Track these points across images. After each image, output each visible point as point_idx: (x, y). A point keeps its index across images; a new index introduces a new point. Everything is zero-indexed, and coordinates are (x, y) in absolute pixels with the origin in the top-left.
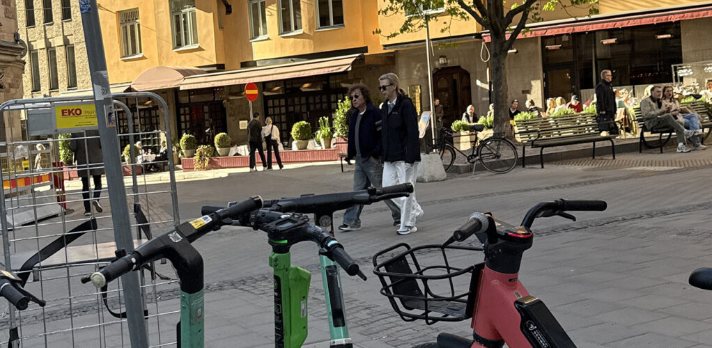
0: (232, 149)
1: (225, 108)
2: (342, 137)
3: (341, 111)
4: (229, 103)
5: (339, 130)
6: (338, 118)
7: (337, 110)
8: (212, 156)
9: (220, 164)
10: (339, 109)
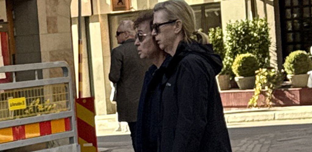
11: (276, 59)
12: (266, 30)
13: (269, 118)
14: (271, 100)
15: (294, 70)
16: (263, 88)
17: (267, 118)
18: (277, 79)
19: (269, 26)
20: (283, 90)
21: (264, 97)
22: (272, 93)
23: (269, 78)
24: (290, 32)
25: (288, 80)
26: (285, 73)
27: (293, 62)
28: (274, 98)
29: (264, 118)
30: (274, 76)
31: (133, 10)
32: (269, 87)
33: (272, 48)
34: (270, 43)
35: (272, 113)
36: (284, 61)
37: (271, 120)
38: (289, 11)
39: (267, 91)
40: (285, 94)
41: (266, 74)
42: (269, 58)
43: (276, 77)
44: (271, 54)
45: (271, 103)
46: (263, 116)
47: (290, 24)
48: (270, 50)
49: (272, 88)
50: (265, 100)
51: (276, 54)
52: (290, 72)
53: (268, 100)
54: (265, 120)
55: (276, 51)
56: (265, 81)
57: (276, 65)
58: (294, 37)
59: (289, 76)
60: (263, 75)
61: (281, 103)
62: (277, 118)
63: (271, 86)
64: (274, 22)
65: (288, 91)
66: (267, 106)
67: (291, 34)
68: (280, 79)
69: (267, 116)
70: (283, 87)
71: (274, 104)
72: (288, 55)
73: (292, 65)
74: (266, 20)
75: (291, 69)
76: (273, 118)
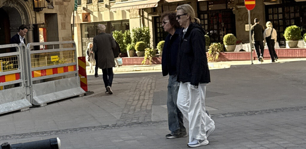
0: (237, 46)
1: (234, 15)
4: (237, 11)
8: (221, 51)
11: (153, 44)
12: (149, 32)
13: (151, 69)
14: (152, 62)
16: (148, 56)
17: (150, 69)
19: (150, 30)
21: (148, 61)
22: (152, 59)
23: (150, 52)
24: (159, 33)
25: (158, 53)
26: (157, 50)
27: (161, 46)
28: (153, 60)
29: (149, 69)
30: (153, 51)
31: (91, 22)
32: (150, 56)
33: (151, 40)
34: (150, 37)
35: (153, 67)
36: (156, 45)
37: (152, 70)
38: (158, 24)
39: (150, 58)
41: (149, 50)
42: (150, 44)
44: (150, 42)
45: (151, 63)
46: (148, 68)
47: (158, 30)
48: (150, 40)
49: (152, 57)
50: (149, 61)
51: (153, 42)
53: (150, 61)
54: (150, 70)
55: (153, 41)
56: (149, 53)
57: (153, 47)
58: (160, 35)
59: (159, 52)
60: (148, 51)
61: (156, 63)
62: (154, 69)
63: (151, 55)
64: (152, 29)
65: (158, 58)
66: (150, 64)
67: (159, 34)
68: (155, 53)
69: (150, 68)
70: (156, 56)
71: (153, 63)
72: (158, 42)
74: (149, 28)
75: (160, 49)
76: (153, 69)
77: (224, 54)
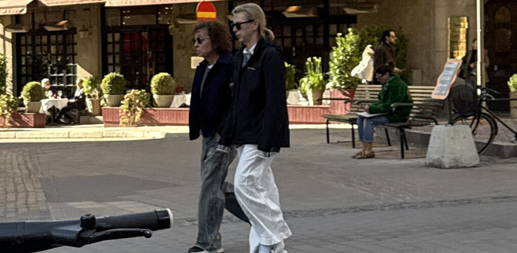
0: (176, 97)
1: (172, 37)
2: (340, 89)
3: (340, 50)
4: (177, 30)
5: (335, 78)
6: (336, 61)
7: (334, 48)
8: (147, 106)
9: (157, 118)
10: (337, 46)
11: (11, 88)
12: (5, 63)
13: (11, 137)
14: (10, 122)
15: (30, 97)
16: (3, 111)
17: (8, 136)
18: (15, 104)
19: (7, 60)
20: (20, 113)
21: (3, 120)
22: (11, 116)
23: (9, 103)
24: (24, 66)
25: (23, 106)
26: (22, 100)
27: (30, 91)
28: (12, 120)
29: (6, 137)
30: (13, 101)
32: (8, 111)
33: (9, 79)
34: (7, 74)
35: (14, 133)
36: (21, 90)
38: (23, 48)
39: (7, 114)
40: (21, 117)
41: (7, 99)
42: (6, 86)
43: (14, 103)
44: (7, 84)
45: (9, 125)
46: (5, 135)
47: (23, 60)
48: (7, 80)
49: (10, 112)
50: (5, 121)
51: (12, 84)
52: (27, 99)
53: (7, 121)
55: (12, 82)
56: (6, 106)
57: (12, 93)
58: (26, 70)
59: (25, 102)
60: (3, 100)
61: (18, 124)
62: (17, 136)
63: (10, 110)
64: (11, 57)
65: (24, 115)
66: (6, 127)
67: (24, 68)
68: (17, 105)
69: (8, 134)
70: (20, 111)
71: (12, 125)
72: (25, 85)
73: (28, 94)
74: (5, 54)
75: (27, 97)
76: (13, 136)
77: (151, 112)
